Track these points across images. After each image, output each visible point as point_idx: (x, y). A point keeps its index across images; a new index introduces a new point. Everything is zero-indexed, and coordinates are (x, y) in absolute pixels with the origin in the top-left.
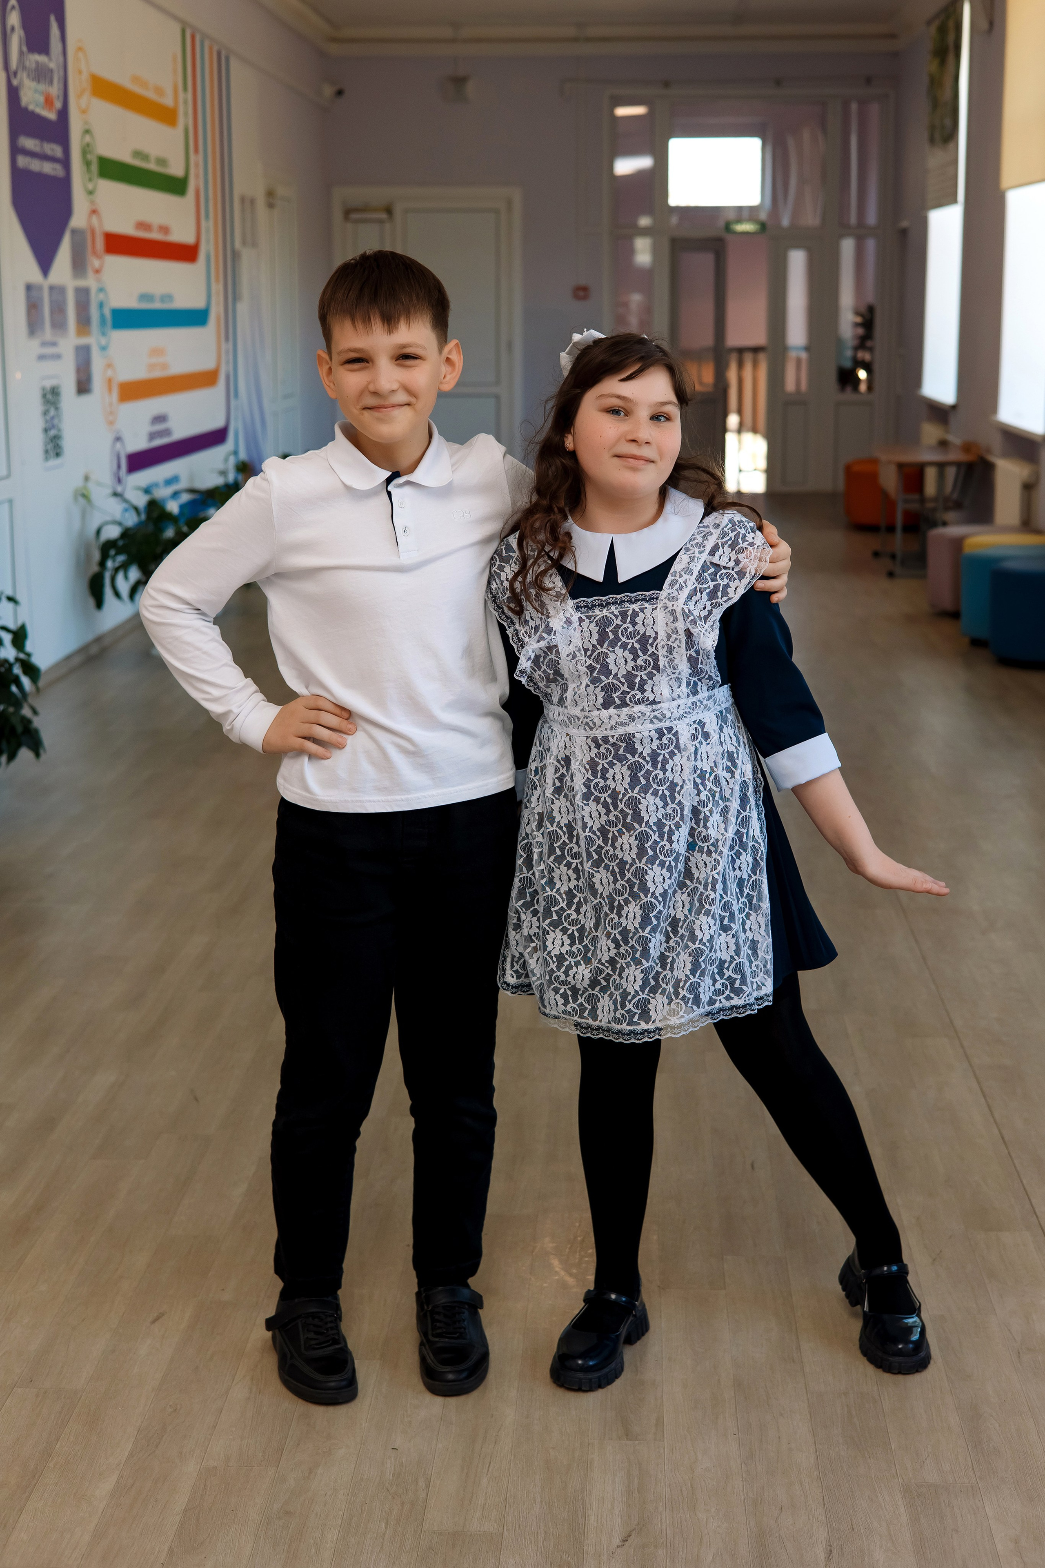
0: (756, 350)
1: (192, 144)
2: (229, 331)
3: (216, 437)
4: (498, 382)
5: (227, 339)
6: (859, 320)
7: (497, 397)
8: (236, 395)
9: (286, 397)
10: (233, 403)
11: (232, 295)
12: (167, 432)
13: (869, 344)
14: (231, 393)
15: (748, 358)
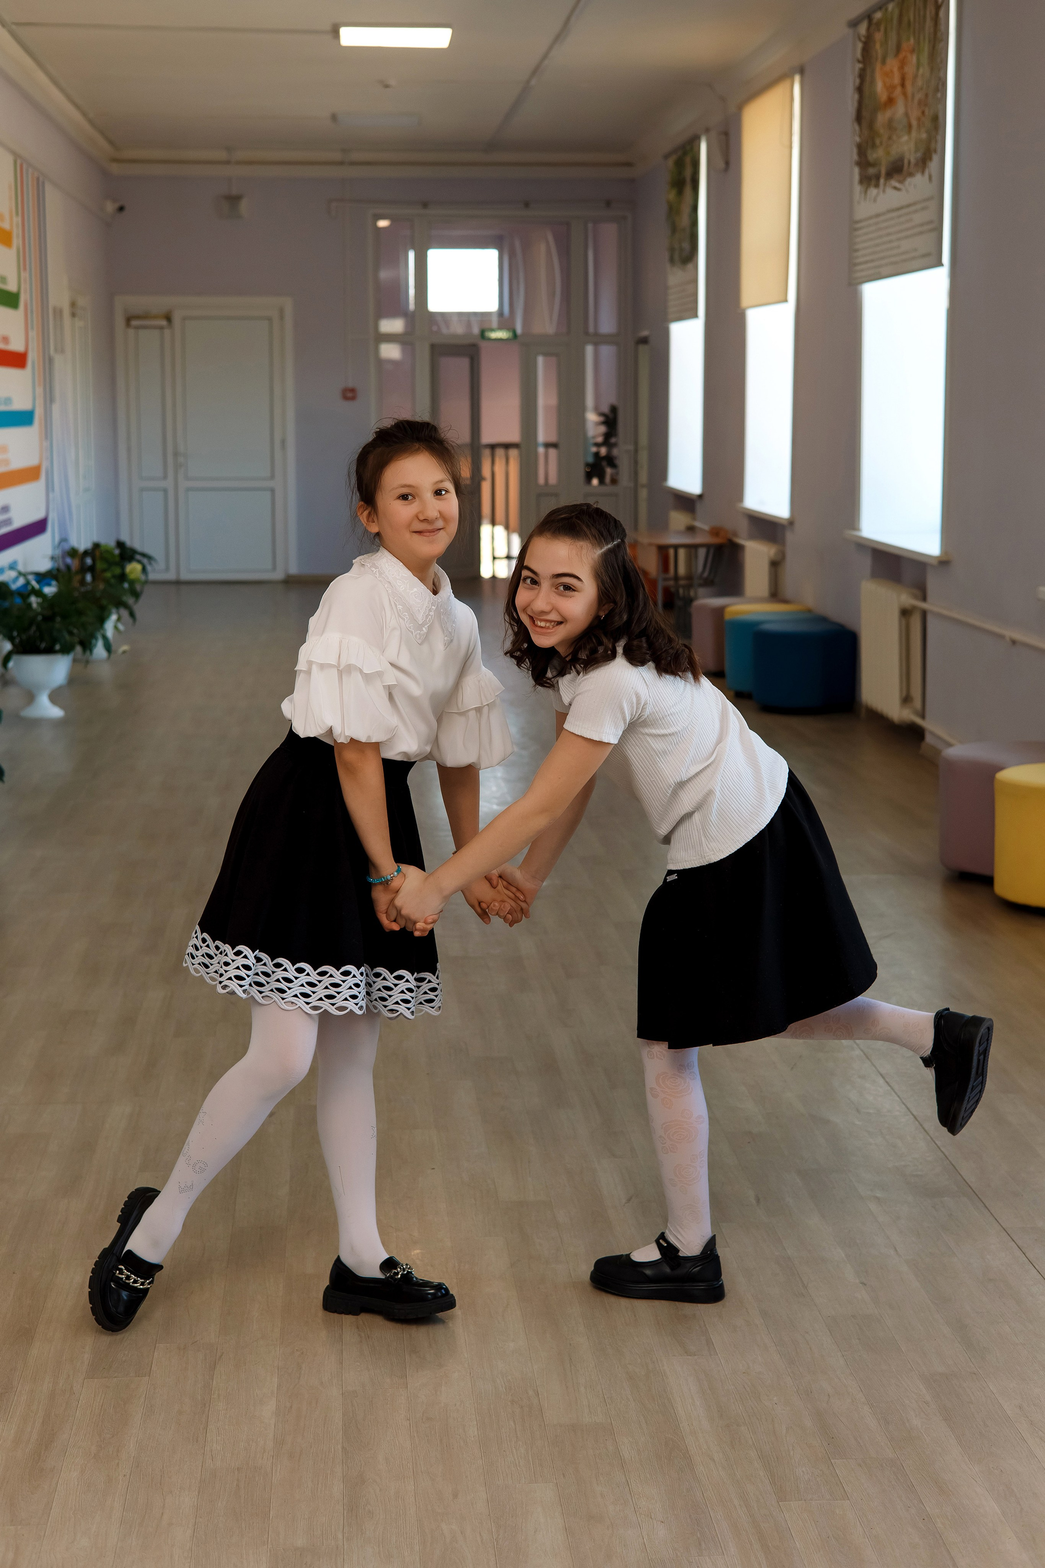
0: (507, 446)
1: (22, 264)
2: (47, 433)
3: (37, 528)
4: (272, 477)
5: (46, 438)
6: (601, 419)
7: (272, 491)
8: (53, 490)
9: (87, 490)
10: (51, 495)
11: (49, 398)
12: (8, 522)
13: (613, 440)
14: (49, 488)
15: (500, 452)
